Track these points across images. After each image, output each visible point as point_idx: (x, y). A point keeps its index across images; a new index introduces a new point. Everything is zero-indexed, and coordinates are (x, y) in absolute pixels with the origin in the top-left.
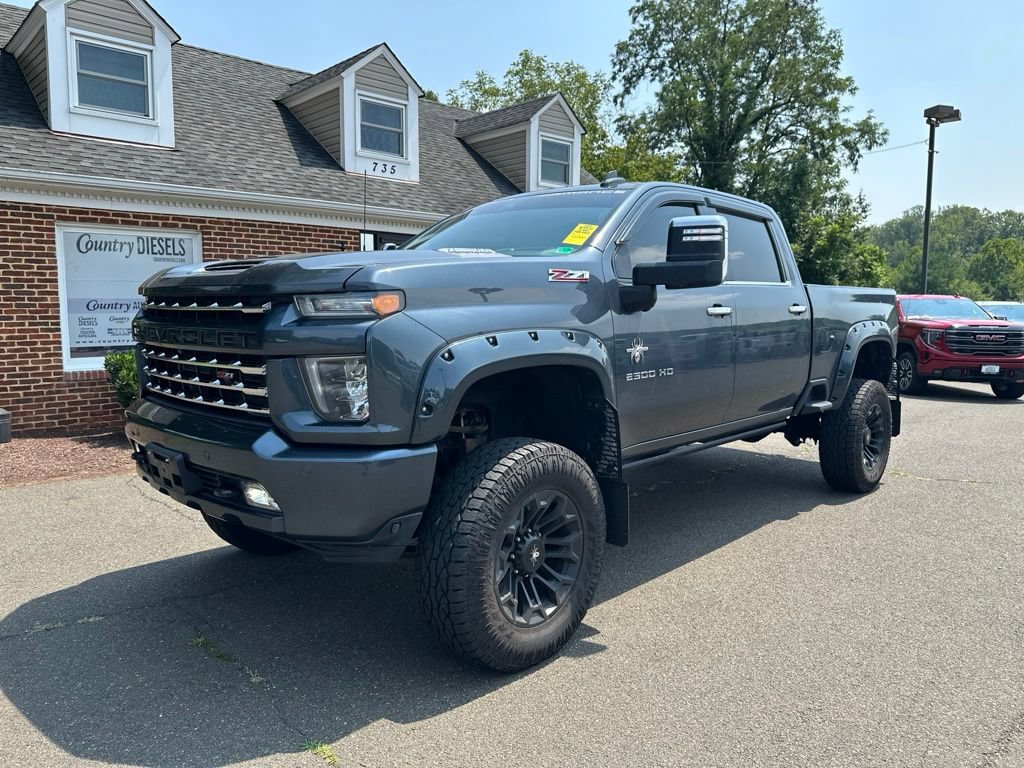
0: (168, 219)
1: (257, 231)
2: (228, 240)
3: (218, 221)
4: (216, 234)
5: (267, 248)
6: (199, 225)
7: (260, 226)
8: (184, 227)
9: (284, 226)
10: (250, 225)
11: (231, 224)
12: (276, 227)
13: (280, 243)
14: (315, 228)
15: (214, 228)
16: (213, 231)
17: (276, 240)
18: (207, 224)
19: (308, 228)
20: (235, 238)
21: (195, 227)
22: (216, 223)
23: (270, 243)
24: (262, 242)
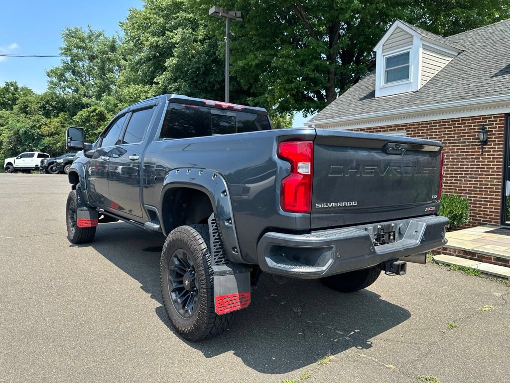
0: (392, 127)
1: (432, 126)
2: (417, 133)
3: (413, 124)
4: (412, 131)
5: (437, 135)
6: (404, 128)
7: (434, 123)
8: (398, 129)
9: (448, 121)
10: (429, 124)
11: (419, 124)
12: (443, 122)
13: (445, 131)
14: (468, 119)
15: (411, 128)
16: (410, 130)
17: (443, 130)
18: (408, 127)
19: (463, 119)
20: (420, 132)
21: (403, 129)
22: (412, 125)
23: (439, 132)
24: (435, 132)
